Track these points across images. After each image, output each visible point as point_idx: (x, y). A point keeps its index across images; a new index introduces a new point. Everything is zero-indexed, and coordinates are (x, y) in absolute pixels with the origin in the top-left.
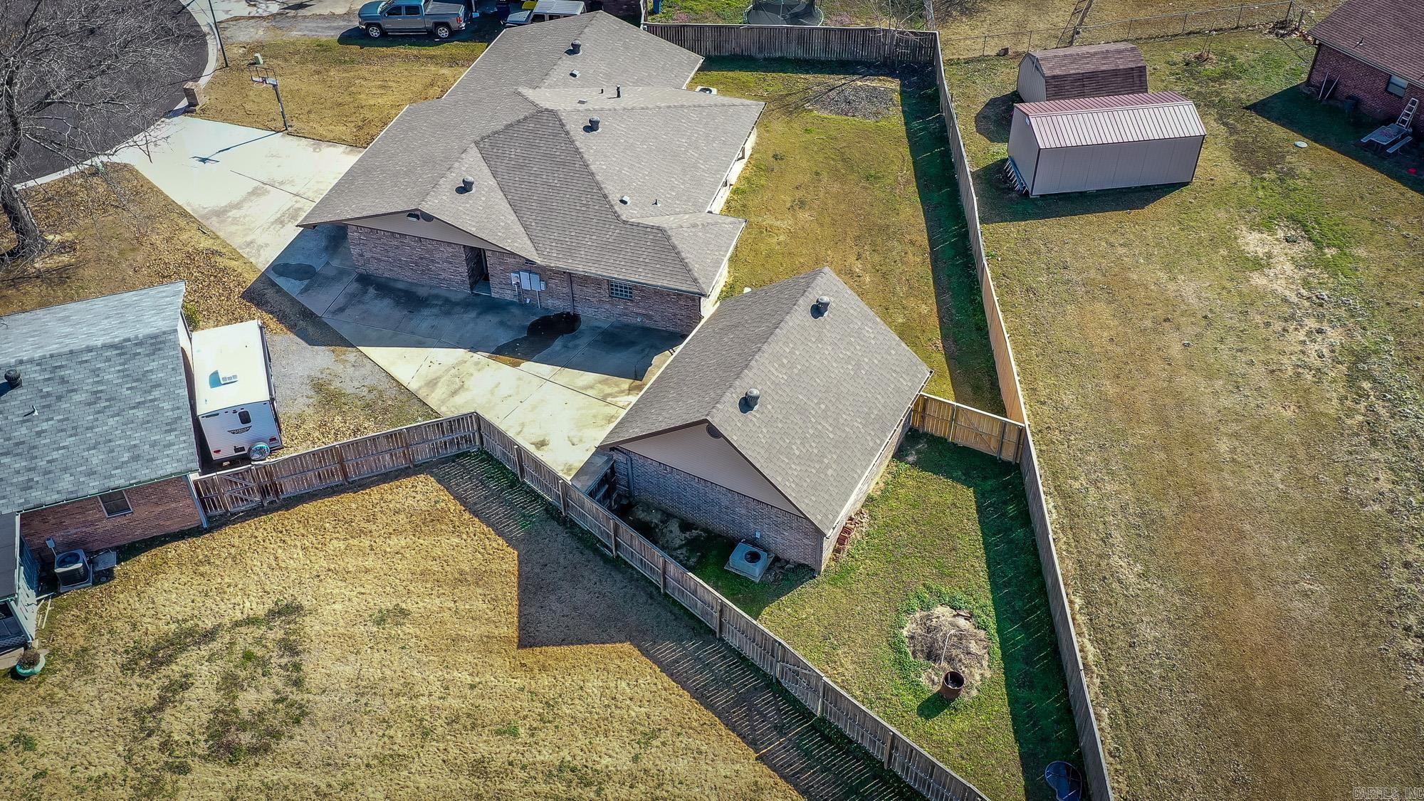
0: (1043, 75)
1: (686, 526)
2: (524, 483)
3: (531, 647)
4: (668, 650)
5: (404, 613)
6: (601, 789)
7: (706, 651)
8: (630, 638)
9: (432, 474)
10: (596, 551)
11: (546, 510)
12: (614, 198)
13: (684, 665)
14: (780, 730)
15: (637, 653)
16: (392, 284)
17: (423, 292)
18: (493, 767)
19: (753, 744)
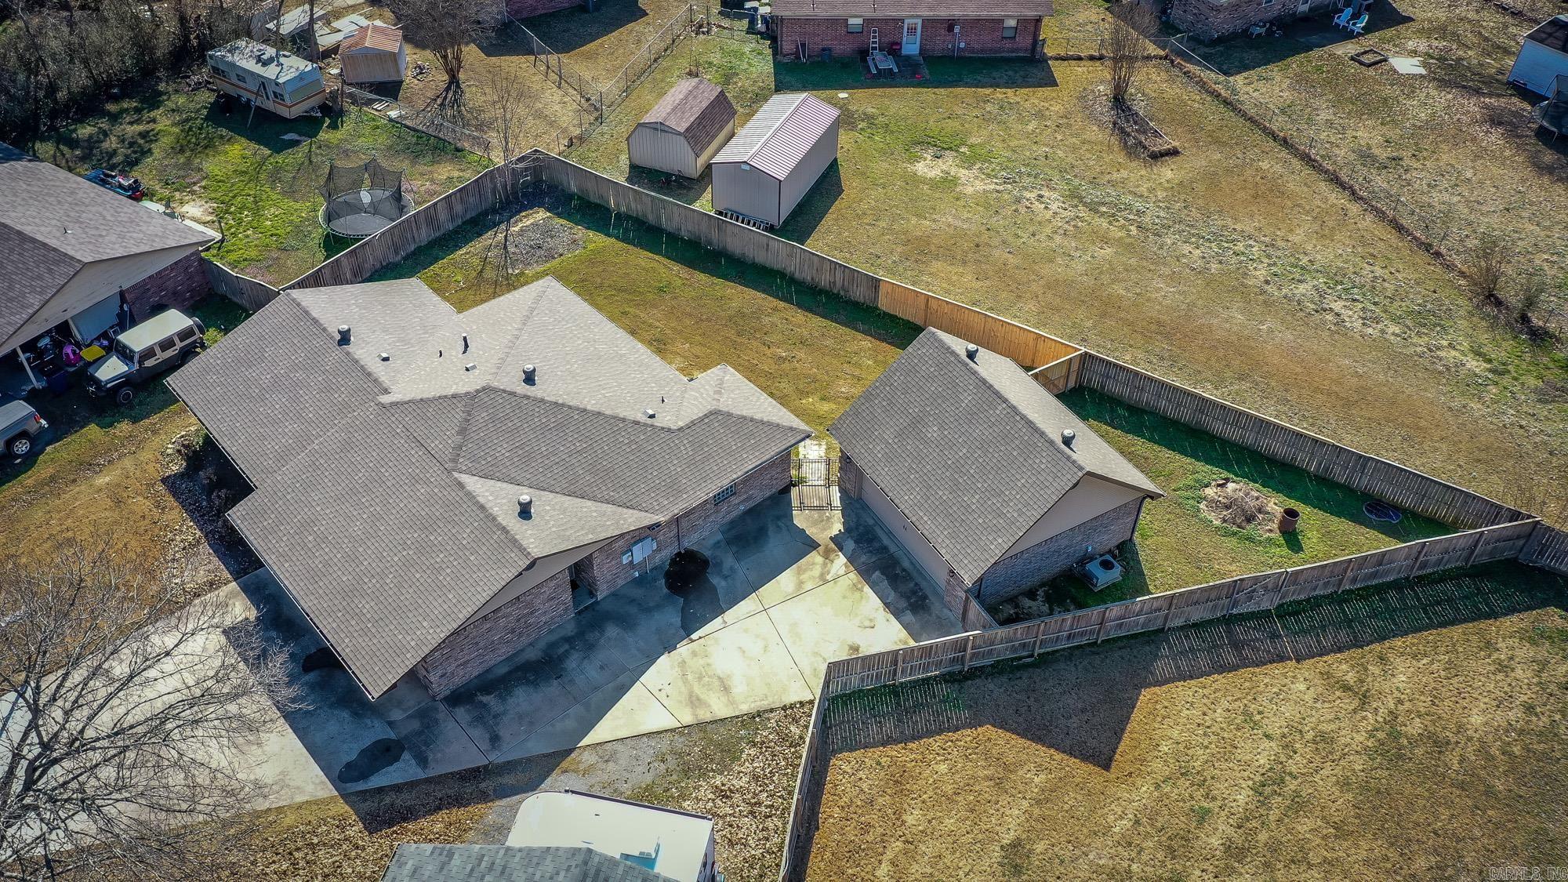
0: (679, 134)
1: (1031, 594)
2: (902, 683)
3: (1111, 761)
4: (1161, 666)
5: (1016, 844)
6: (1290, 774)
7: (1175, 644)
8: (1138, 688)
9: (834, 752)
10: (1019, 668)
11: (946, 681)
12: (643, 419)
13: (1183, 664)
14: (1274, 636)
15: (1156, 689)
16: (490, 676)
17: (532, 654)
18: (1239, 840)
19: (1281, 658)
